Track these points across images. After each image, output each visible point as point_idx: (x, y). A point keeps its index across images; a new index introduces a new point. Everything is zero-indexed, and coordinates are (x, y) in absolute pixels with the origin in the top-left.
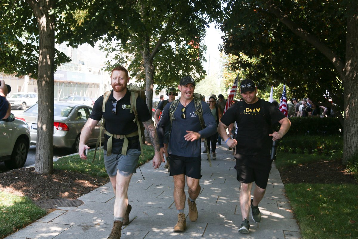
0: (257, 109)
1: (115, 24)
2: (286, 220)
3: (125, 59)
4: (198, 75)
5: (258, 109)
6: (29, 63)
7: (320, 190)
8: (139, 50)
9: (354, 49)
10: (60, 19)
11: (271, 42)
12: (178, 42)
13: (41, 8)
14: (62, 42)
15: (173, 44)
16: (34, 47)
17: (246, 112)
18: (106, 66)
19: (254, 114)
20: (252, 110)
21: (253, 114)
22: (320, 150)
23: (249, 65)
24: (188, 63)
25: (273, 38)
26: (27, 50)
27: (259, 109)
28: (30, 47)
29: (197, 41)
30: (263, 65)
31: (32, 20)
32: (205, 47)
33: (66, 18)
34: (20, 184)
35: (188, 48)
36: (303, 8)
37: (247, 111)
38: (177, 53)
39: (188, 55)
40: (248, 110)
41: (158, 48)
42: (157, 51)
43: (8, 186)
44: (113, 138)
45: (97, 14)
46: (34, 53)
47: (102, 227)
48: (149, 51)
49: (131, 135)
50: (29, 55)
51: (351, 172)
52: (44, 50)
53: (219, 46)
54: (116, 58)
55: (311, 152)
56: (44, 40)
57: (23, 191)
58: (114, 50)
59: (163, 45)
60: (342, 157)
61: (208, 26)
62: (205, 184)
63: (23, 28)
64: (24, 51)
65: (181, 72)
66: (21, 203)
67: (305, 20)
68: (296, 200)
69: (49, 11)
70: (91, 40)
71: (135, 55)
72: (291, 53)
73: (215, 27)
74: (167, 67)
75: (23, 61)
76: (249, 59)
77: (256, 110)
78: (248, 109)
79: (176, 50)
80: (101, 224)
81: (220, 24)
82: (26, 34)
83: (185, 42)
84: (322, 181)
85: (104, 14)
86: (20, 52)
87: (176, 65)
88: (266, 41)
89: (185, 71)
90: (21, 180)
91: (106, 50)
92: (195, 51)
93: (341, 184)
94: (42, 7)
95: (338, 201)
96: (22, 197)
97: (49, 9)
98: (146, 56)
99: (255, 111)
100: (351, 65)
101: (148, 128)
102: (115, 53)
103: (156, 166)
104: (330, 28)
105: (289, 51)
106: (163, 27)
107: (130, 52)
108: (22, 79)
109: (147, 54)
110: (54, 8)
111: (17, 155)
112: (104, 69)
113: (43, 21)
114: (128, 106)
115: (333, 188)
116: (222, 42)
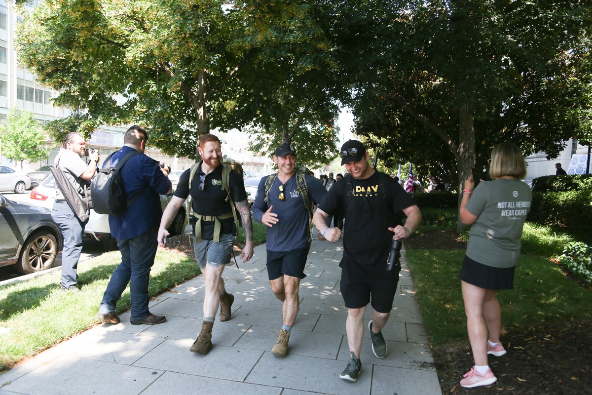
0: (373, 187)
1: (260, 113)
2: (404, 278)
3: (266, 140)
4: (332, 154)
5: (375, 187)
6: (187, 146)
7: (435, 254)
8: (278, 132)
9: (465, 134)
10: (214, 109)
11: (396, 125)
12: (314, 125)
13: (199, 101)
14: (215, 128)
15: (309, 127)
16: (192, 132)
17: (356, 193)
18: (249, 146)
19: (369, 195)
20: (366, 189)
21: (367, 196)
22: (440, 221)
23: (378, 145)
24: (323, 143)
25: (399, 122)
26: (186, 135)
27: (377, 186)
28: (188, 133)
29: (331, 124)
30: (391, 144)
31: (191, 110)
32: (338, 129)
33: (219, 108)
34: (183, 247)
35: (323, 130)
36: (424, 96)
37: (357, 191)
38: (313, 134)
39: (323, 136)
40: (359, 189)
41: (296, 130)
42: (295, 133)
43: (174, 248)
44: (202, 221)
45: (245, 105)
46: (192, 137)
47: (251, 281)
48: (288, 132)
49: (224, 217)
50: (188, 139)
51: (463, 239)
52: (201, 136)
53: (351, 128)
54: (258, 139)
55: (432, 224)
56: (201, 127)
57: (186, 253)
58: (256, 132)
59: (300, 127)
60: (457, 227)
61: (340, 112)
62: (337, 250)
63: (185, 118)
64: (184, 137)
65: (316, 152)
66: (186, 261)
67: (426, 106)
68: (413, 262)
69: (206, 103)
70: (239, 126)
71: (275, 136)
72: (415, 135)
73: (347, 112)
74: (303, 147)
75: (183, 145)
76: (378, 140)
77: (371, 189)
78: (359, 187)
79: (312, 132)
80: (251, 279)
81: (351, 109)
82: (186, 122)
83: (320, 125)
84: (438, 247)
85: (251, 104)
86: (181, 137)
87: (312, 145)
88: (393, 124)
89: (320, 151)
90: (183, 244)
91: (249, 132)
92: (329, 132)
93: (454, 249)
94: (201, 100)
95: (448, 262)
96: (186, 257)
97: (206, 102)
98: (285, 137)
99: (370, 191)
100: (464, 147)
101: (241, 210)
102: (257, 134)
103: (246, 258)
104: (447, 114)
105: (413, 133)
106: (300, 112)
107: (271, 134)
108: (172, 158)
109: (286, 135)
110: (210, 100)
111: (176, 224)
112: (248, 149)
113: (201, 111)
114: (220, 182)
115: (446, 252)
116: (353, 124)
